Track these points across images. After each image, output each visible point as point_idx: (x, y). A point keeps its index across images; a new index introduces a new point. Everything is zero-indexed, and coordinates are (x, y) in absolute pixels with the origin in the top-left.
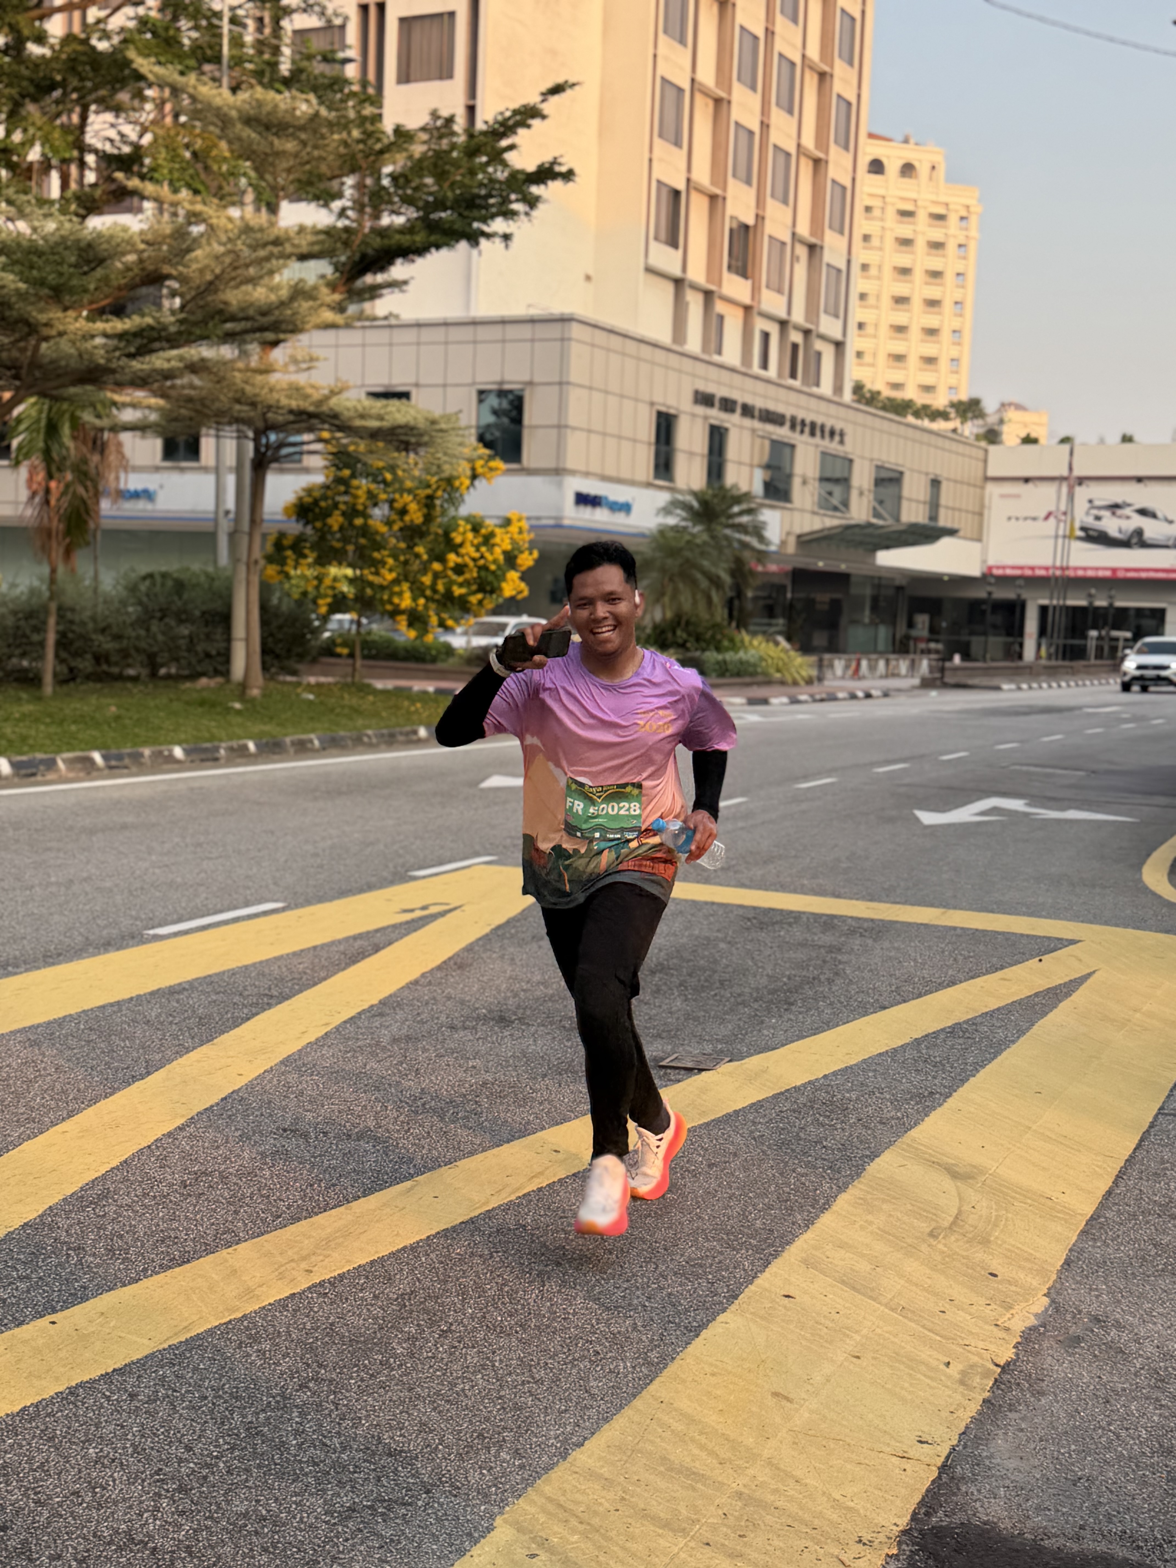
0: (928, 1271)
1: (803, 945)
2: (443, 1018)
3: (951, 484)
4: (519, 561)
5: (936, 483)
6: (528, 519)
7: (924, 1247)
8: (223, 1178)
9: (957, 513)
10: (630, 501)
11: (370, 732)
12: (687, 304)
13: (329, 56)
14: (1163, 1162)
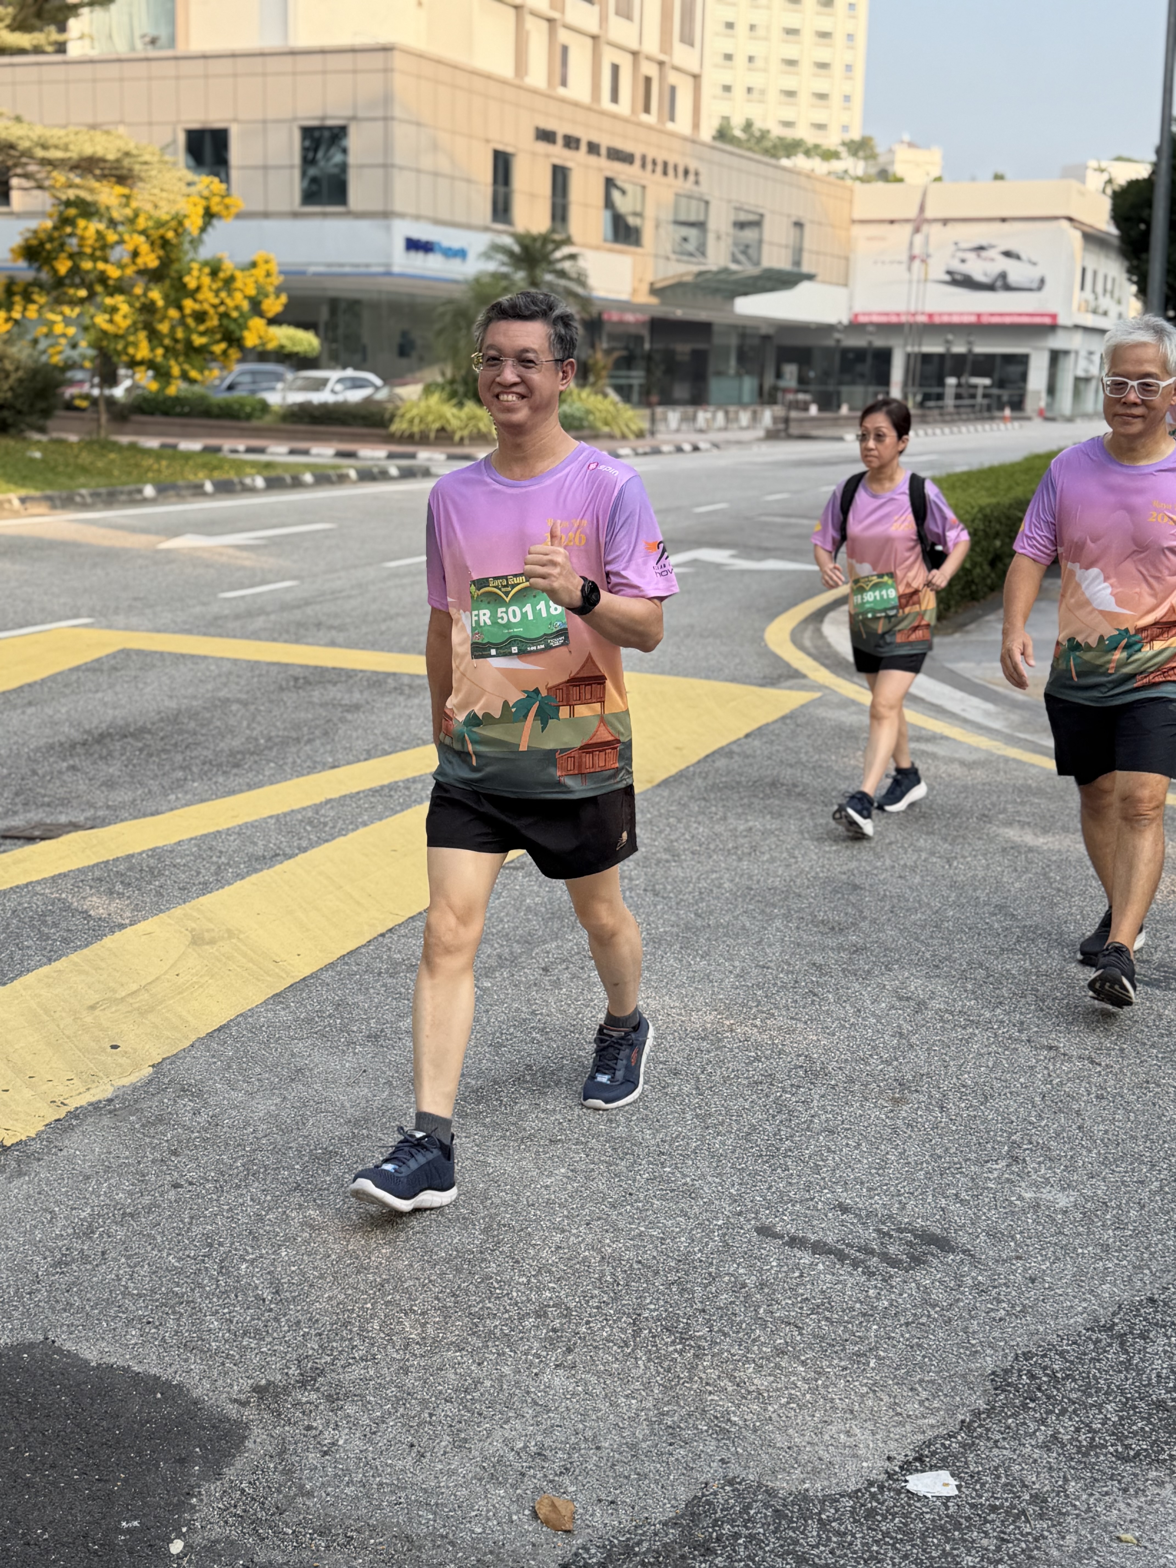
0: (40, 1047)
3: (816, 227)
4: (265, 307)
5: (799, 225)
6: (277, 262)
7: (66, 1020)
9: (821, 258)
10: (466, 246)
11: (84, 491)
12: (528, 33)
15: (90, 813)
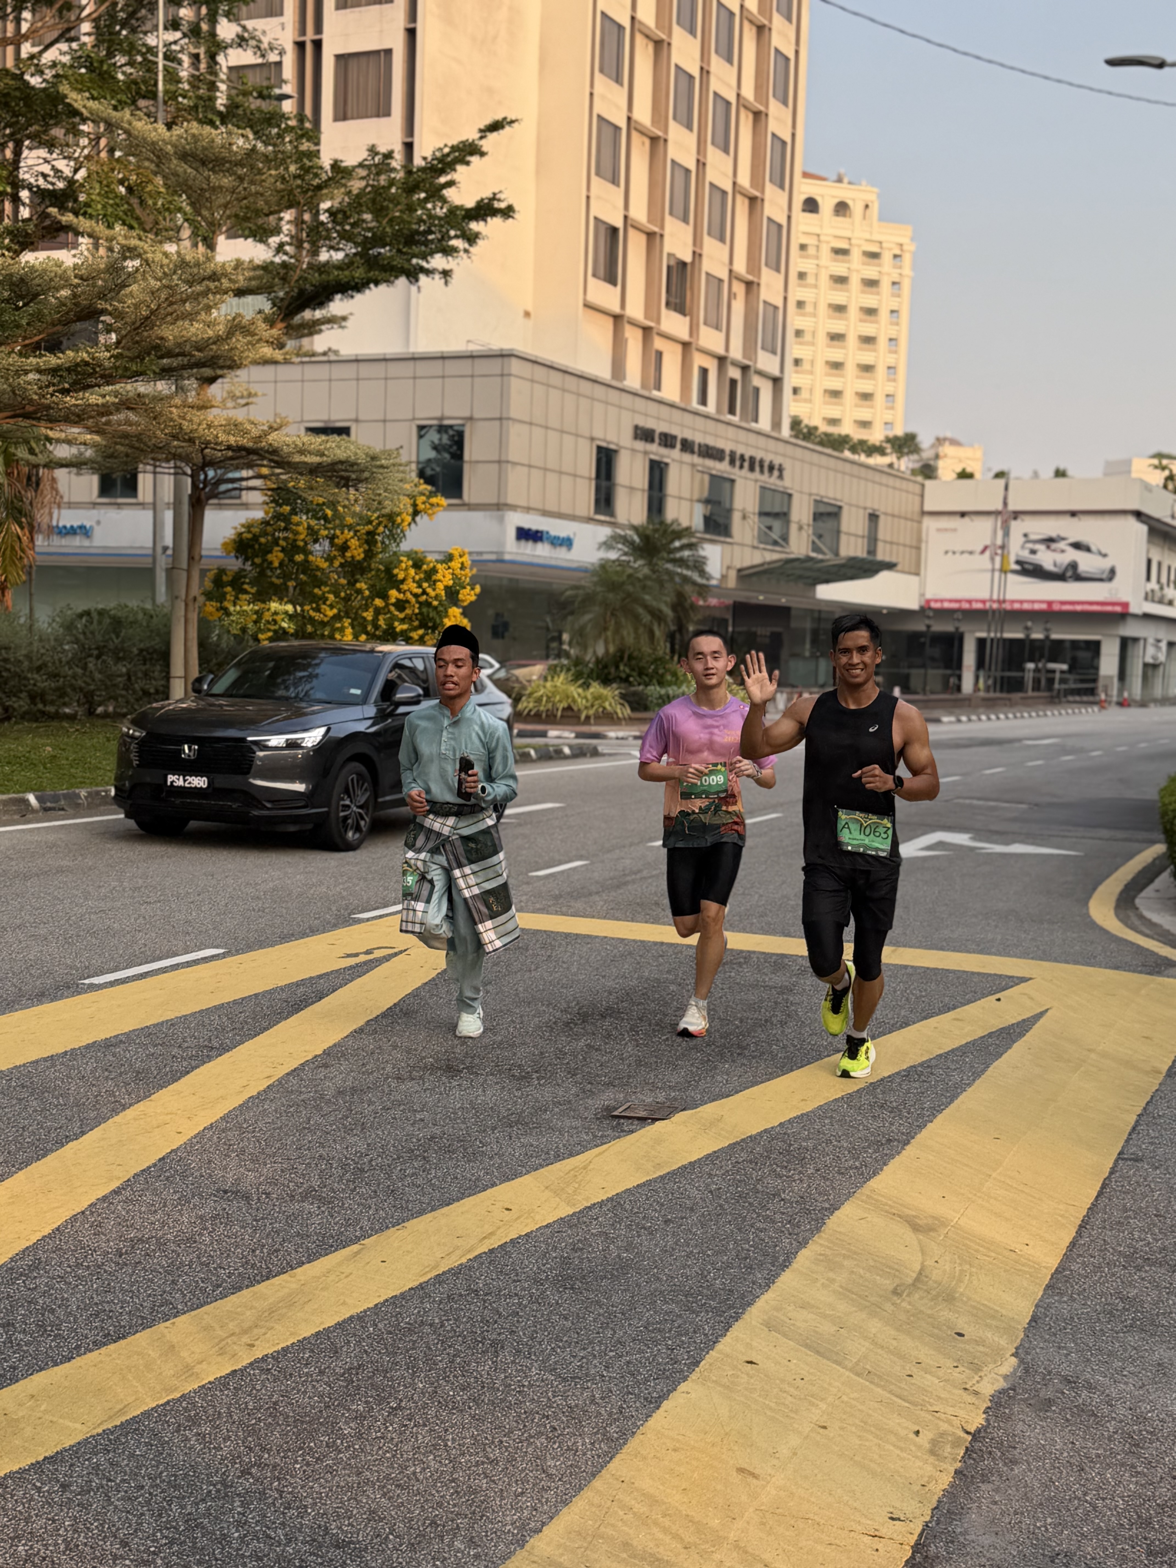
0: (893, 1333)
1: (755, 986)
2: (389, 1068)
3: (889, 518)
4: (461, 596)
5: (874, 518)
6: (470, 553)
7: (888, 1307)
8: (161, 1244)
9: (895, 547)
10: (572, 536)
12: (626, 340)
13: (265, 92)
14: (1126, 1210)
15: (663, 1094)
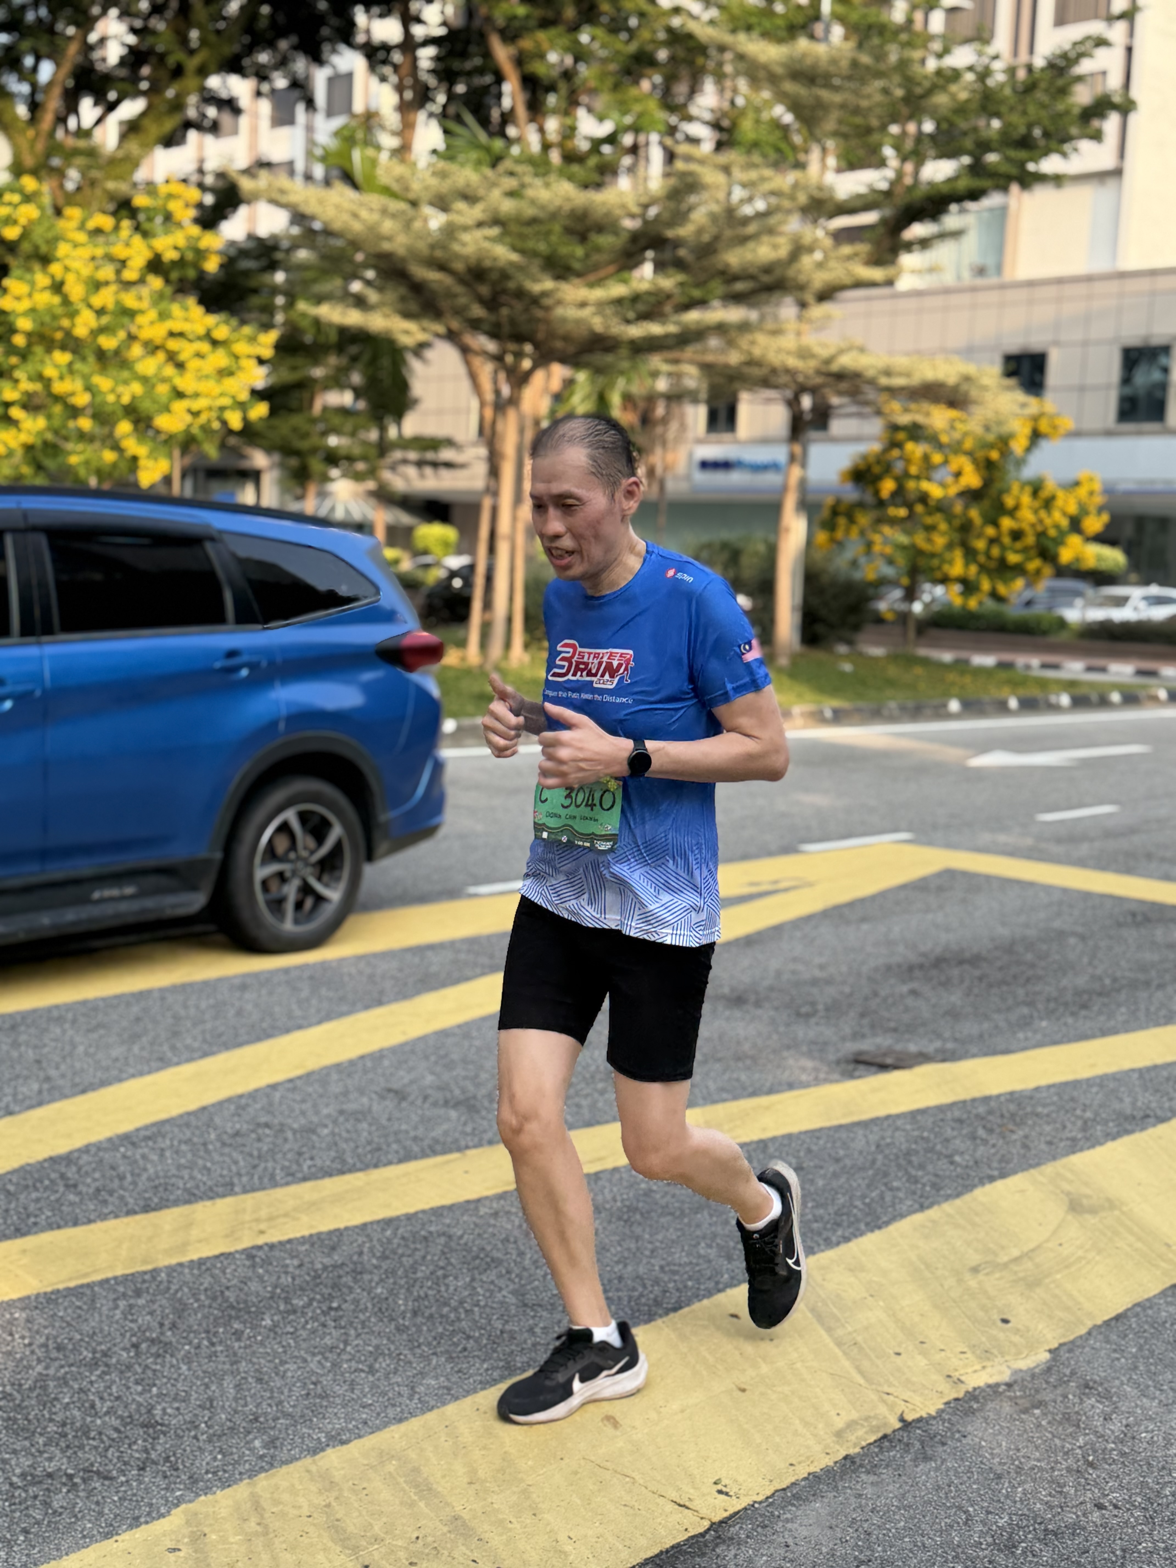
0: (927, 1308)
4: (1085, 525)
6: (1101, 481)
7: (951, 1282)
15: (938, 1044)
